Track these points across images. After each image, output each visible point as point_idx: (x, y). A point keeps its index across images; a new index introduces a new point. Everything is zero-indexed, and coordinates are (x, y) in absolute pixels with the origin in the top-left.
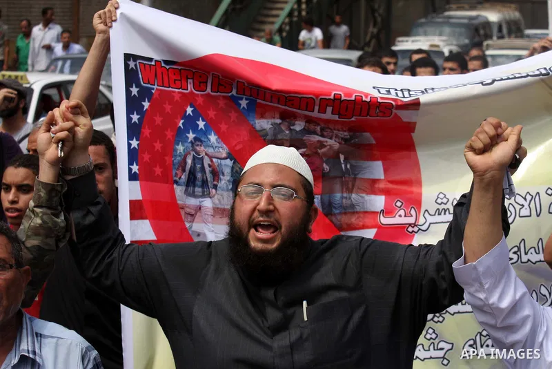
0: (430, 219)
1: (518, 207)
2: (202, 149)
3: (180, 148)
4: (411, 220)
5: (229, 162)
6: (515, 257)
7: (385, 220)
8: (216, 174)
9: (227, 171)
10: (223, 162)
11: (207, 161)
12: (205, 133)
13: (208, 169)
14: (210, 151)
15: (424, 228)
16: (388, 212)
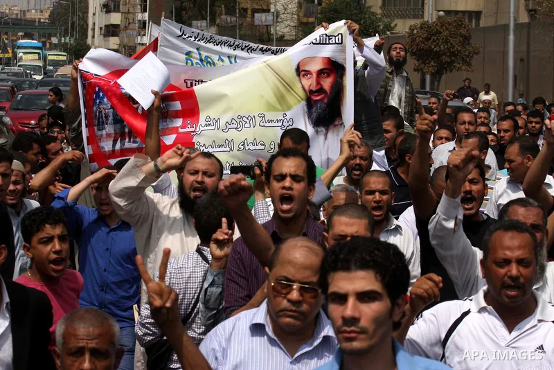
0: (202, 129)
1: (244, 123)
2: (101, 106)
3: (95, 108)
4: (193, 129)
5: (111, 110)
6: (242, 147)
7: (181, 130)
8: (107, 117)
9: (111, 114)
10: (109, 111)
11: (103, 112)
12: (103, 98)
13: (104, 115)
14: (105, 106)
15: (198, 133)
16: (184, 126)
